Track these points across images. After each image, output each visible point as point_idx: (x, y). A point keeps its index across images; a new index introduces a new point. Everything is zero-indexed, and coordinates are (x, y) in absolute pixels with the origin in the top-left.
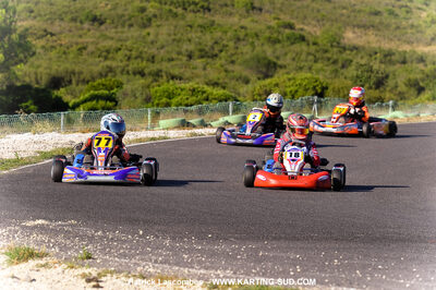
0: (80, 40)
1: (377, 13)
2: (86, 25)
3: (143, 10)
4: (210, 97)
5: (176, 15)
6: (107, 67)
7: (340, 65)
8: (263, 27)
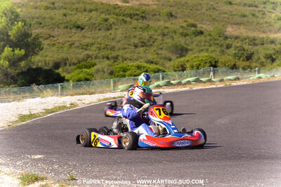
0: (70, 39)
1: (244, 16)
2: (73, 31)
3: (106, 20)
4: (149, 70)
5: (125, 22)
6: (87, 55)
7: (225, 47)
8: (178, 27)
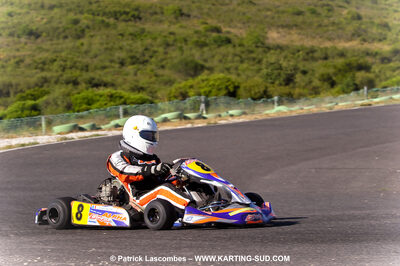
0: (17, 54)
1: (299, 13)
2: (23, 39)
3: (76, 22)
4: (128, 101)
5: (108, 25)
6: (43, 78)
8: (191, 32)
